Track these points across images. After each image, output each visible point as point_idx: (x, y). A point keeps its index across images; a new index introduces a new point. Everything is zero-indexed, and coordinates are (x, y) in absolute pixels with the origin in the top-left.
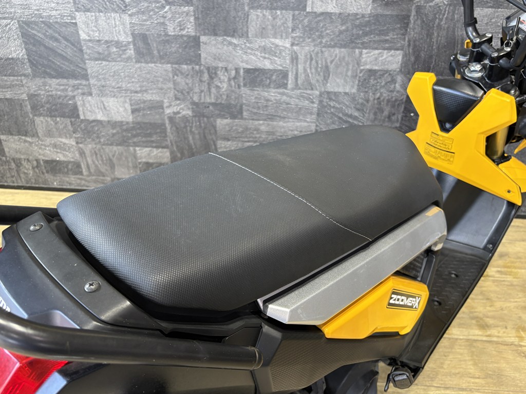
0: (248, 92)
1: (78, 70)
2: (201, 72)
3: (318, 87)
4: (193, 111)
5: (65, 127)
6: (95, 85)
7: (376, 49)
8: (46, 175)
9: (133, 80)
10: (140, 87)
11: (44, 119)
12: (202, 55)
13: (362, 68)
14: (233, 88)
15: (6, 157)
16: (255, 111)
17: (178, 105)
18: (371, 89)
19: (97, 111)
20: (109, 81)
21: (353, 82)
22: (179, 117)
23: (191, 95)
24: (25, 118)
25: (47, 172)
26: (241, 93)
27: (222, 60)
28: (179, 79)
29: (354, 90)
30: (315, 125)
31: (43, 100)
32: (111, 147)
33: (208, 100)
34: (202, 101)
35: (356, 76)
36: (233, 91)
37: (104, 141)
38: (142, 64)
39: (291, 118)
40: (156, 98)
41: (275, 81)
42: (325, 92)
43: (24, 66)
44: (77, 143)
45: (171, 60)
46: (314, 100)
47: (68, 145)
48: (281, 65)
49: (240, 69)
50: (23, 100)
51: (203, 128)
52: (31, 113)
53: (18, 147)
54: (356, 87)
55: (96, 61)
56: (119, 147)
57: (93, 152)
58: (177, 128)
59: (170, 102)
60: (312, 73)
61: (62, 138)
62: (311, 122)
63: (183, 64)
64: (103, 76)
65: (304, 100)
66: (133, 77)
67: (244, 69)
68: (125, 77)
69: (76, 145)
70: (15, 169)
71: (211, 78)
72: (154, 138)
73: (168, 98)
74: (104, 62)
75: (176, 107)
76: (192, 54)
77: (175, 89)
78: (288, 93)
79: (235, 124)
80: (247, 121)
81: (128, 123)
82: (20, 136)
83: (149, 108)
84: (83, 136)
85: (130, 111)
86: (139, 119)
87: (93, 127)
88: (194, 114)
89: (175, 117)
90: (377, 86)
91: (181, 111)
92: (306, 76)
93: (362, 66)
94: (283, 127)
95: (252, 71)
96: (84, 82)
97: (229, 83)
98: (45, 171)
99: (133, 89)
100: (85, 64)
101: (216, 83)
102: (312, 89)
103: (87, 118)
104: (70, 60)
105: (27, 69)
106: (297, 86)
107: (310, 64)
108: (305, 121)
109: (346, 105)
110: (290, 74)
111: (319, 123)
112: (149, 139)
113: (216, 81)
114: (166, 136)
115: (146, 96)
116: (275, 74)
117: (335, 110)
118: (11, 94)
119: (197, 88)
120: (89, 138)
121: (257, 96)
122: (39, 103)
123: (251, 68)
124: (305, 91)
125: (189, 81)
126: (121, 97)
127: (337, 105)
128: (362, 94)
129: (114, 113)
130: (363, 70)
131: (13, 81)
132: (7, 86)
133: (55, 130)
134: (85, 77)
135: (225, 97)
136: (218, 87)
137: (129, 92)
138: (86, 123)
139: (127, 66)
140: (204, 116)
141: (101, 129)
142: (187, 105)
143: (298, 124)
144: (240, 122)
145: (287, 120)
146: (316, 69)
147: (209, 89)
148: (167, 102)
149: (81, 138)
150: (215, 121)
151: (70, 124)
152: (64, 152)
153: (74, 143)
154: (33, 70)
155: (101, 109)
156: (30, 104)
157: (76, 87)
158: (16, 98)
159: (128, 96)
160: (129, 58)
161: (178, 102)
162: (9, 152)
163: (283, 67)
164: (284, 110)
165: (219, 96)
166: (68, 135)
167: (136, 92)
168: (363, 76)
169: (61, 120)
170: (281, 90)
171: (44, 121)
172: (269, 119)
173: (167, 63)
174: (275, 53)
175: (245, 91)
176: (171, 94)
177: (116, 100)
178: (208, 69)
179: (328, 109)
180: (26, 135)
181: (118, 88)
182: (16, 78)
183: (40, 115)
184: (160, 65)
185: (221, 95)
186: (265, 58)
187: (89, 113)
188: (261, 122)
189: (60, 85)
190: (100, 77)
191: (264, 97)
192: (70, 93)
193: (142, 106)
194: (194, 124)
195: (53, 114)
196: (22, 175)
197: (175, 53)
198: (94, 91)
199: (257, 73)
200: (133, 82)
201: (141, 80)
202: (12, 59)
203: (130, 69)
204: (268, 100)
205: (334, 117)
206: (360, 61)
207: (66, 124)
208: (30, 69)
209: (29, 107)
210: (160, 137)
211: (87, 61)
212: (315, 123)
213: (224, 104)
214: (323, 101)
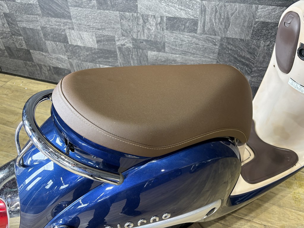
0: (169, 34)
1: (65, 12)
2: (138, 18)
3: (220, 34)
4: (133, 45)
5: (61, 48)
6: (75, 23)
7: (271, 5)
8: (54, 75)
9: (96, 21)
10: (101, 26)
11: (50, 42)
12: (138, 6)
13: (257, 20)
14: (159, 31)
15: (34, 62)
16: (174, 47)
17: (124, 40)
18: (263, 38)
19: (78, 40)
20: (83, 21)
21: (248, 31)
22: (125, 48)
23: (132, 33)
24: (41, 41)
25: (55, 74)
26: (164, 34)
27: (151, 9)
28: (124, 22)
29: (248, 38)
30: (216, 61)
31: (49, 31)
32: (86, 63)
33: (143, 38)
34: (139, 38)
35: (252, 26)
36: (159, 32)
37: (82, 59)
38: (101, 10)
39: (199, 55)
40: (111, 34)
41: (188, 27)
42: (225, 37)
43: (37, 9)
44: (68, 58)
45: (119, 8)
46: (217, 43)
47: (64, 59)
48: (193, 16)
49: (164, 17)
50: (39, 30)
51: (139, 56)
52: (44, 38)
53: (39, 58)
54: (250, 35)
55: (75, 7)
56: (91, 63)
57: (77, 64)
58: (124, 55)
59: (119, 38)
60: (216, 23)
61: (60, 55)
62: (214, 59)
63: (126, 12)
64: (79, 18)
65: (209, 42)
66: (96, 19)
67: (166, 17)
68: (92, 19)
69: (68, 60)
70: (39, 70)
71: (145, 22)
72: (110, 60)
73: (118, 34)
74: (79, 8)
75: (123, 41)
76: (132, 5)
77: (122, 29)
78: (197, 36)
79: (160, 55)
80: (168, 54)
81: (95, 49)
82: (40, 52)
83: (106, 40)
84: (71, 55)
85: (96, 41)
86: (101, 47)
87: (76, 49)
88: (134, 47)
89: (122, 47)
90: (268, 35)
91: (126, 44)
92: (211, 24)
93: (257, 18)
94: (193, 61)
95: (172, 19)
96: (69, 21)
97: (156, 27)
98: (53, 73)
99: (97, 27)
100: (69, 9)
101: (147, 26)
102: (215, 35)
103: (73, 44)
104: (60, 6)
105: (38, 11)
106: (204, 32)
107: (215, 16)
108: (209, 58)
109: (241, 48)
110: (199, 22)
111: (219, 60)
112: (107, 60)
113: (148, 25)
114: (117, 60)
115: (105, 32)
116: (189, 22)
117: (232, 52)
118: (32, 26)
119: (135, 29)
120: (75, 56)
121: (175, 37)
122: (47, 32)
123: (172, 16)
124: (210, 36)
125: (131, 24)
126: (90, 32)
127: (234, 48)
128: (254, 41)
129: (87, 42)
130: (258, 22)
131: (32, 18)
132: (30, 21)
133: (56, 49)
134: (70, 17)
135: (153, 36)
136: (149, 29)
137: (94, 29)
138: (72, 47)
139: (93, 11)
140: (140, 48)
141: (80, 51)
142: (129, 40)
143: (204, 59)
144: (163, 54)
145: (195, 56)
146: (219, 19)
147: (143, 30)
148: (117, 37)
149: (70, 55)
150: (147, 53)
151: (64, 46)
152: (62, 63)
153: (67, 59)
154: (42, 12)
155: (80, 38)
156: (43, 33)
157: (65, 24)
158: (35, 28)
159: (94, 31)
160: (93, 6)
161: (124, 38)
162: (35, 60)
163: (194, 17)
164: (194, 48)
165: (150, 35)
166: (63, 53)
167: (99, 29)
168: (257, 27)
169: (59, 44)
170: (193, 34)
171: (51, 44)
172: (183, 54)
173: (116, 11)
174: (189, 6)
175: (167, 33)
176: (120, 33)
177: (88, 34)
178: (142, 16)
179: (227, 51)
180: (42, 51)
181: (88, 26)
182: (34, 16)
183: (48, 40)
184: (112, 12)
185: (151, 35)
186: (182, 9)
187: (73, 41)
188: (177, 55)
189: (57, 22)
190: (78, 18)
191: (180, 38)
192: (62, 28)
193: (102, 38)
194: (134, 53)
195: (55, 39)
196: (43, 74)
197: (121, 3)
198: (75, 27)
199: (176, 20)
200: (96, 22)
201: (101, 21)
202: (31, 4)
203: (95, 14)
204: (182, 41)
205: (230, 57)
206: (256, 14)
207: (62, 47)
208: (40, 11)
209: (42, 34)
210: (114, 59)
211: (70, 7)
212: (216, 60)
213: (152, 41)
214: (223, 44)
